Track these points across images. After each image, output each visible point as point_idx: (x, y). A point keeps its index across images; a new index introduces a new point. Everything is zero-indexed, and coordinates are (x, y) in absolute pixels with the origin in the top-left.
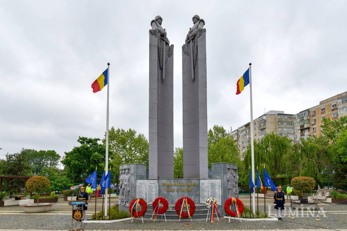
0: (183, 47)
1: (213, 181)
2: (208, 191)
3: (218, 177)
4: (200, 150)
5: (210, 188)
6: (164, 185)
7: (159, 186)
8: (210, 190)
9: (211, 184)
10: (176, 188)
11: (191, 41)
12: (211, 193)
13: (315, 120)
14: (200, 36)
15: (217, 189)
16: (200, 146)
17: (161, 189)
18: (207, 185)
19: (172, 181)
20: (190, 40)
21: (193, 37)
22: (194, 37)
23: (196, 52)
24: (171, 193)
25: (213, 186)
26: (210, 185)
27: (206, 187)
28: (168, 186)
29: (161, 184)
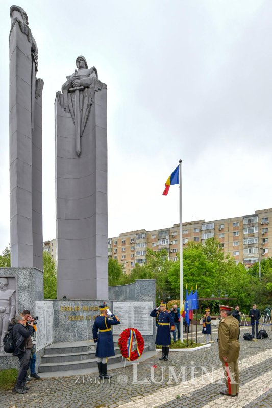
0: (58, 95)
1: (138, 303)
2: (130, 318)
3: (147, 298)
4: (98, 260)
5: (132, 313)
6: (66, 310)
7: (55, 311)
8: (133, 316)
9: (135, 307)
10: (85, 314)
11: (77, 92)
12: (135, 319)
13: (117, 249)
14: (99, 91)
15: (146, 314)
16: (98, 254)
17: (60, 317)
18: (128, 310)
19: (80, 304)
20: (76, 90)
21: (83, 87)
22: (85, 87)
23: (87, 113)
24: (78, 323)
25: (138, 311)
26: (132, 309)
27: (126, 312)
28: (73, 312)
29: (59, 308)
